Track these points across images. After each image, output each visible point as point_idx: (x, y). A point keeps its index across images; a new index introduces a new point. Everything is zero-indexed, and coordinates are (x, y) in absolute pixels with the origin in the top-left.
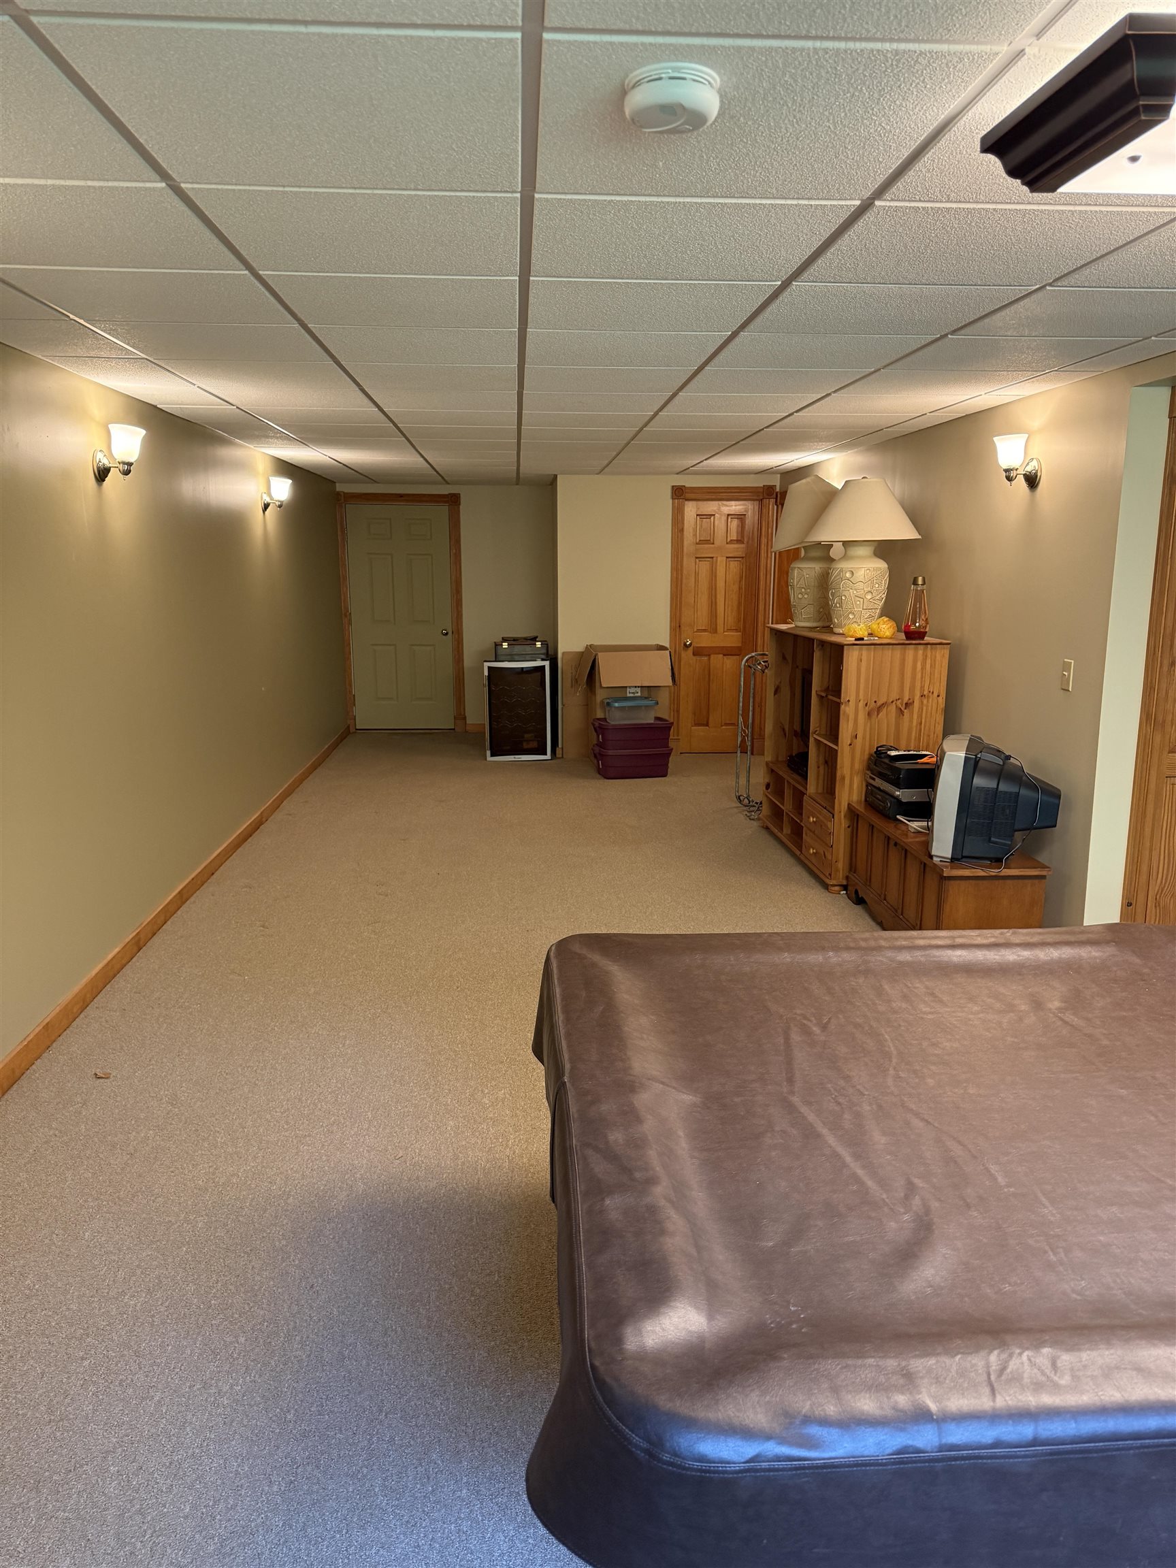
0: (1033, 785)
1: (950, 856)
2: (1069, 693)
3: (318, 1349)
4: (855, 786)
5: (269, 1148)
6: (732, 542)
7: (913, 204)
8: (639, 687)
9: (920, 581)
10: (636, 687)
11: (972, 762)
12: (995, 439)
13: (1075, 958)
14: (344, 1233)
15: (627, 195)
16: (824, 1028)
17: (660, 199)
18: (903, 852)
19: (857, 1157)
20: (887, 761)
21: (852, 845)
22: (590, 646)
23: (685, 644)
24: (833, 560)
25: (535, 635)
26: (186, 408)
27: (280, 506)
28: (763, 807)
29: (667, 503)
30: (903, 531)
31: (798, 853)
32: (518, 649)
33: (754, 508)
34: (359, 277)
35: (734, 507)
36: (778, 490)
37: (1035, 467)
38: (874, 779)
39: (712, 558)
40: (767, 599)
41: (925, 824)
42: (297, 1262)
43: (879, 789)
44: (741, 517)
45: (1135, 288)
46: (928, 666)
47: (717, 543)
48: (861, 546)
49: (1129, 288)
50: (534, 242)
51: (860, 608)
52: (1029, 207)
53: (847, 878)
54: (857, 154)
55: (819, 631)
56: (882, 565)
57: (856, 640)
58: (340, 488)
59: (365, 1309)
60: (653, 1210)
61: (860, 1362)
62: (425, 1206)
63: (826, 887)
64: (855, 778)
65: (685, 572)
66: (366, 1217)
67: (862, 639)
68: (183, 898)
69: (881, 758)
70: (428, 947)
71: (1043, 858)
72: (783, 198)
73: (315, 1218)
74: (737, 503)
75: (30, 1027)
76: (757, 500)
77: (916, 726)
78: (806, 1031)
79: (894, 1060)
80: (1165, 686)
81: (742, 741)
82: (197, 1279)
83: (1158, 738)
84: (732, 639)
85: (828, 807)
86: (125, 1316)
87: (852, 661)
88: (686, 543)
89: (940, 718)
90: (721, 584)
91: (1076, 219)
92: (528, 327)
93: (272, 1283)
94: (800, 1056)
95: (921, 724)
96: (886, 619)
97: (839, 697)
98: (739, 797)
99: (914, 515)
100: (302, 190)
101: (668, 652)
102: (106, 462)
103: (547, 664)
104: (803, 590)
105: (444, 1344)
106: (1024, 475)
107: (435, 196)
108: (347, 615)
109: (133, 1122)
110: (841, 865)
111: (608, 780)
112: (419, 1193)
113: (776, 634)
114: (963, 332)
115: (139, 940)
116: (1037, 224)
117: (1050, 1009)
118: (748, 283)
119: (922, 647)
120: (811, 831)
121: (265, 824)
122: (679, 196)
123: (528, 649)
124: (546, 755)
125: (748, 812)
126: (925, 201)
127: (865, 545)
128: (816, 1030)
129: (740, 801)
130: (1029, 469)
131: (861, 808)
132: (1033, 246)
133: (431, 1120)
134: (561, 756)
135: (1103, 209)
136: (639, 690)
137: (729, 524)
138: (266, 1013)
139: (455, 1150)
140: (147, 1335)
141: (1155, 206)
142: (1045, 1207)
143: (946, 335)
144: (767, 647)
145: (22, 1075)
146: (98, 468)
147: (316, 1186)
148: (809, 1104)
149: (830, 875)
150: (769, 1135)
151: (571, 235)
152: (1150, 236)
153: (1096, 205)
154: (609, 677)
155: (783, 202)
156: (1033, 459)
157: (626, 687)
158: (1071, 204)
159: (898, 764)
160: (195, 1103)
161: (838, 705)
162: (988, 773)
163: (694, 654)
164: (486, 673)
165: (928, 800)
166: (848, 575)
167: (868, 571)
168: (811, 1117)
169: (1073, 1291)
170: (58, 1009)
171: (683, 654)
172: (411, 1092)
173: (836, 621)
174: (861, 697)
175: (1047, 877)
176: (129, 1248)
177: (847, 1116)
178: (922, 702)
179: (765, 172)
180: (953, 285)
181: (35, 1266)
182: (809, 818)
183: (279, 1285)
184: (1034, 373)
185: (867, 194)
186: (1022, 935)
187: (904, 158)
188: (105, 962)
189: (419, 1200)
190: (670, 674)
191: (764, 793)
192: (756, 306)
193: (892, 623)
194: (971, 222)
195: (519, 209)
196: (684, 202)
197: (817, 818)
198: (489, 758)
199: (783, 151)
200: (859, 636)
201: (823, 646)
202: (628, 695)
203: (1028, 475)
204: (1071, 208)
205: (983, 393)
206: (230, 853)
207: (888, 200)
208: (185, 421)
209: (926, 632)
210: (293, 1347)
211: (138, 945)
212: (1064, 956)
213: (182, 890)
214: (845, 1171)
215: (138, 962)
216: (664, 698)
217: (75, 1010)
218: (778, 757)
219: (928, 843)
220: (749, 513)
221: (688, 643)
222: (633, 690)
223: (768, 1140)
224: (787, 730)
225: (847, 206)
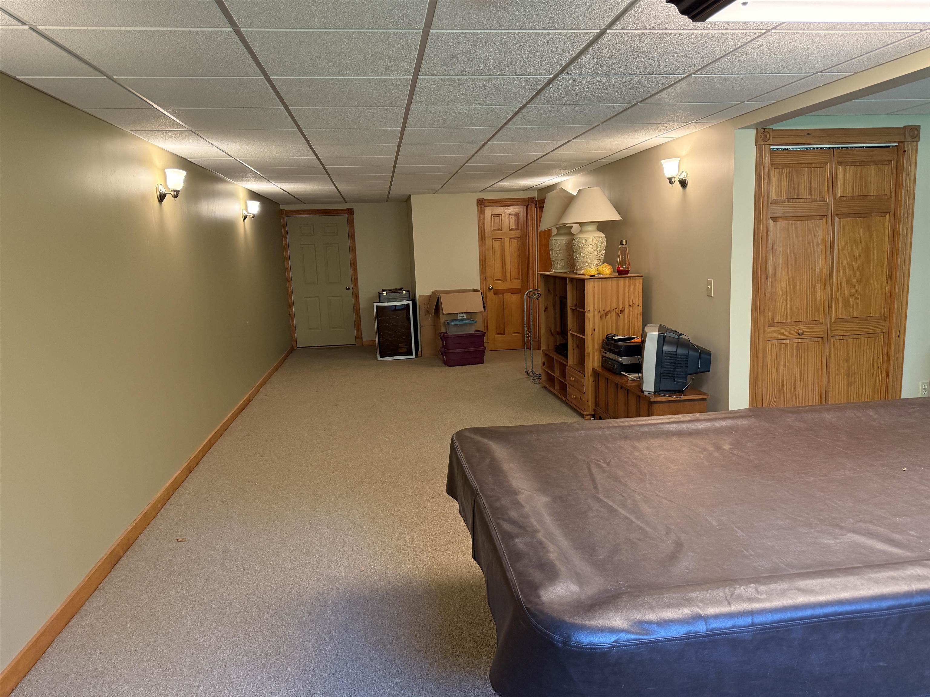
0: (696, 349)
1: (653, 390)
2: (711, 297)
3: (334, 671)
4: (596, 358)
5: (286, 571)
6: (512, 229)
7: (626, 31)
8: (464, 313)
9: (624, 242)
10: (463, 313)
11: (662, 338)
12: (662, 161)
13: (734, 425)
14: (338, 611)
15: (479, 29)
16: (608, 464)
17: (496, 31)
18: (626, 391)
19: (638, 518)
20: (613, 342)
21: (596, 392)
22: (435, 291)
23: (489, 288)
24: (573, 235)
25: (400, 287)
26: (205, 160)
27: (253, 217)
28: (542, 376)
29: (475, 209)
30: (612, 215)
31: (564, 399)
32: (392, 295)
33: (523, 210)
34: (325, 78)
35: (512, 210)
36: (536, 199)
37: (684, 176)
38: (606, 353)
39: (502, 238)
40: (534, 260)
41: (637, 375)
42: (313, 628)
43: (609, 358)
44: (517, 215)
45: (737, 74)
46: (632, 289)
47: (504, 230)
48: (590, 225)
49: (734, 74)
50: (425, 56)
51: (591, 259)
52: (685, 32)
53: (594, 410)
54: (601, 5)
55: (568, 274)
56: (602, 235)
57: (591, 276)
58: (282, 207)
59: (357, 649)
60: (540, 543)
61: (661, 596)
62: (381, 594)
63: (583, 416)
64: (595, 354)
65: (486, 247)
66: (349, 602)
67: (594, 276)
68: (211, 443)
69: (609, 341)
70: (360, 461)
71: (704, 389)
72: (560, 29)
73: (320, 605)
74: (514, 207)
75: (135, 516)
76: (524, 205)
77: (627, 323)
78: (598, 466)
79: (648, 476)
80: (764, 290)
81: (527, 340)
82: (257, 641)
83: (762, 319)
84: (516, 284)
85: (581, 371)
86: (219, 662)
87: (590, 288)
88: (486, 231)
89: (640, 319)
90: (507, 254)
91: (709, 37)
92: (412, 105)
93: (301, 639)
94: (598, 476)
95: (629, 321)
96: (606, 265)
97: (584, 309)
98: (527, 372)
99: (618, 208)
100: (306, 30)
101: (480, 292)
102: (164, 191)
103: (410, 302)
104: (558, 252)
105: (405, 663)
106: (679, 180)
107: (378, 32)
108: (290, 281)
109: (204, 563)
110: (591, 404)
111: (450, 367)
112: (378, 588)
113: (543, 277)
114: (646, 101)
115: (190, 467)
116: (689, 40)
117: (725, 449)
118: (535, 76)
119: (627, 278)
120: (572, 386)
121: (252, 401)
122: (506, 29)
123: (398, 295)
124: (412, 355)
125: (533, 380)
126: (633, 30)
127: (592, 225)
128: (604, 465)
129: (528, 374)
130: (682, 177)
131: (600, 370)
132: (686, 53)
133: (378, 550)
134: (420, 356)
135: (723, 32)
136: (465, 315)
137: (510, 219)
138: (272, 502)
139: (394, 565)
140: (234, 671)
141: (749, 30)
142: (738, 533)
143: (637, 103)
144: (537, 285)
145: (133, 543)
146: (160, 194)
147: (317, 589)
148: (608, 497)
149: (585, 409)
150: (590, 512)
151: (445, 52)
152: (746, 45)
153: (720, 30)
154: (447, 308)
155: (560, 31)
156: (683, 172)
157: (457, 313)
158: (707, 30)
159: (620, 343)
160: (239, 551)
161: (584, 313)
162: (670, 343)
163: (494, 294)
164: (375, 309)
165: (639, 362)
166: (584, 241)
167: (594, 239)
168: (610, 503)
169: (759, 566)
170: (149, 506)
171: (488, 294)
172: (364, 537)
173: (578, 267)
174: (596, 308)
175: (707, 400)
176: (214, 628)
177: (628, 501)
178: (629, 310)
179: (553, 15)
180: (643, 75)
181: (161, 641)
182: (570, 378)
183: (305, 640)
184: (683, 124)
185: (603, 26)
186: (705, 415)
187: (624, 7)
188: (173, 479)
189: (378, 591)
190: (482, 304)
191: (542, 368)
192: (538, 89)
193: (610, 267)
194: (656, 40)
195: (420, 38)
196: (508, 33)
197: (575, 378)
198: (379, 359)
199: (563, 5)
200: (592, 274)
201: (572, 281)
202: (459, 318)
203: (681, 181)
204: (707, 32)
205: (654, 137)
206: (234, 418)
207: (614, 29)
208: (202, 168)
209: (629, 270)
210: (319, 671)
211: (190, 469)
212: (728, 424)
213: (211, 438)
214: (633, 524)
215: (191, 479)
216: (480, 319)
217: (159, 506)
218: (548, 347)
219: (640, 385)
220: (521, 213)
221: (491, 287)
222: (461, 315)
223: (590, 514)
224: (553, 331)
225: (593, 33)
